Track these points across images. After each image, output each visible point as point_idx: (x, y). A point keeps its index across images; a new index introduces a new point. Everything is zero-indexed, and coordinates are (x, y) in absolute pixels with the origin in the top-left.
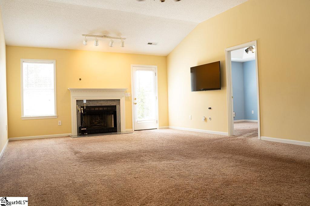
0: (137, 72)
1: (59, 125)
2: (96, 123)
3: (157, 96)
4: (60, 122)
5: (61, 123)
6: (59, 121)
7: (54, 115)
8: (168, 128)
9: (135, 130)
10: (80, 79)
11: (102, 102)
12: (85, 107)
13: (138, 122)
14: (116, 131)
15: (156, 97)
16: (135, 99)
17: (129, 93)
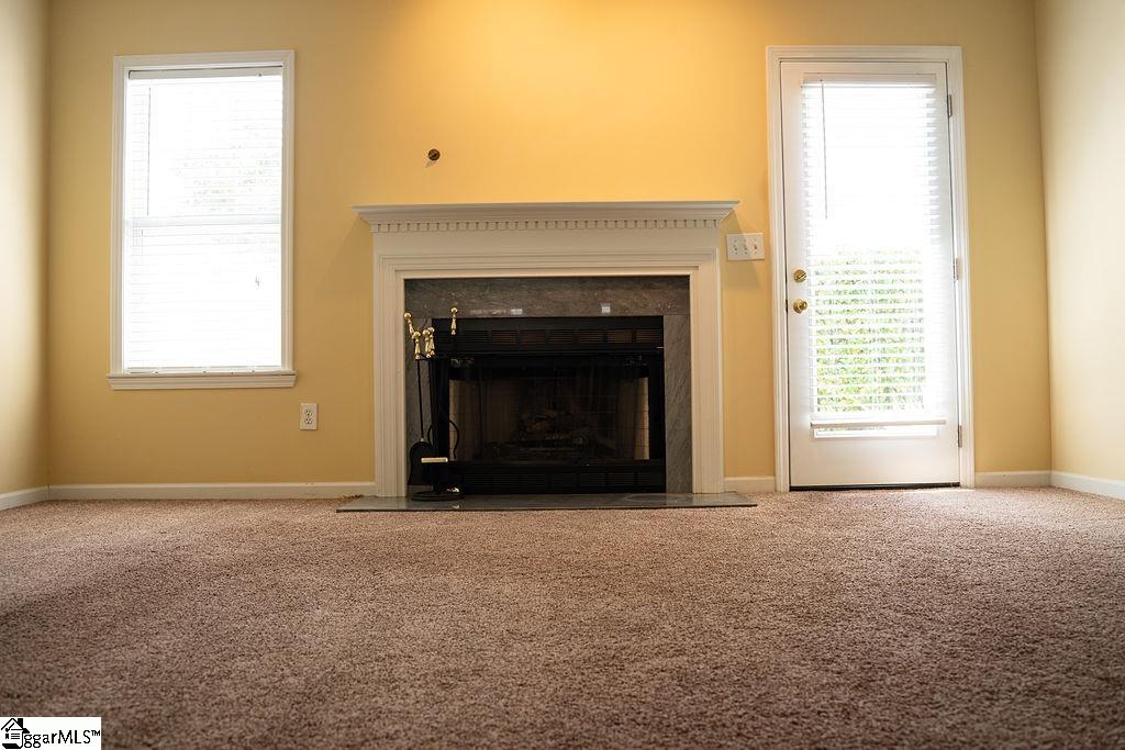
0: (812, 93)
1: (303, 425)
2: (538, 426)
3: (962, 252)
4: (308, 413)
5: (313, 417)
6: (305, 406)
7: (281, 369)
8: (1047, 486)
9: (793, 489)
10: (434, 155)
11: (568, 293)
12: (454, 325)
13: (820, 433)
14: (662, 489)
15: (957, 264)
16: (800, 276)
17: (752, 239)
